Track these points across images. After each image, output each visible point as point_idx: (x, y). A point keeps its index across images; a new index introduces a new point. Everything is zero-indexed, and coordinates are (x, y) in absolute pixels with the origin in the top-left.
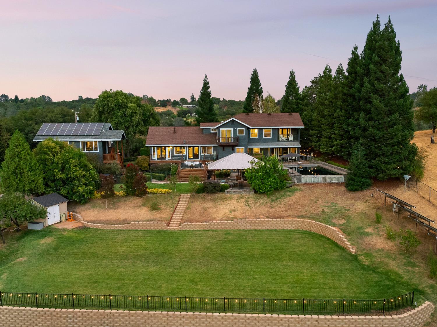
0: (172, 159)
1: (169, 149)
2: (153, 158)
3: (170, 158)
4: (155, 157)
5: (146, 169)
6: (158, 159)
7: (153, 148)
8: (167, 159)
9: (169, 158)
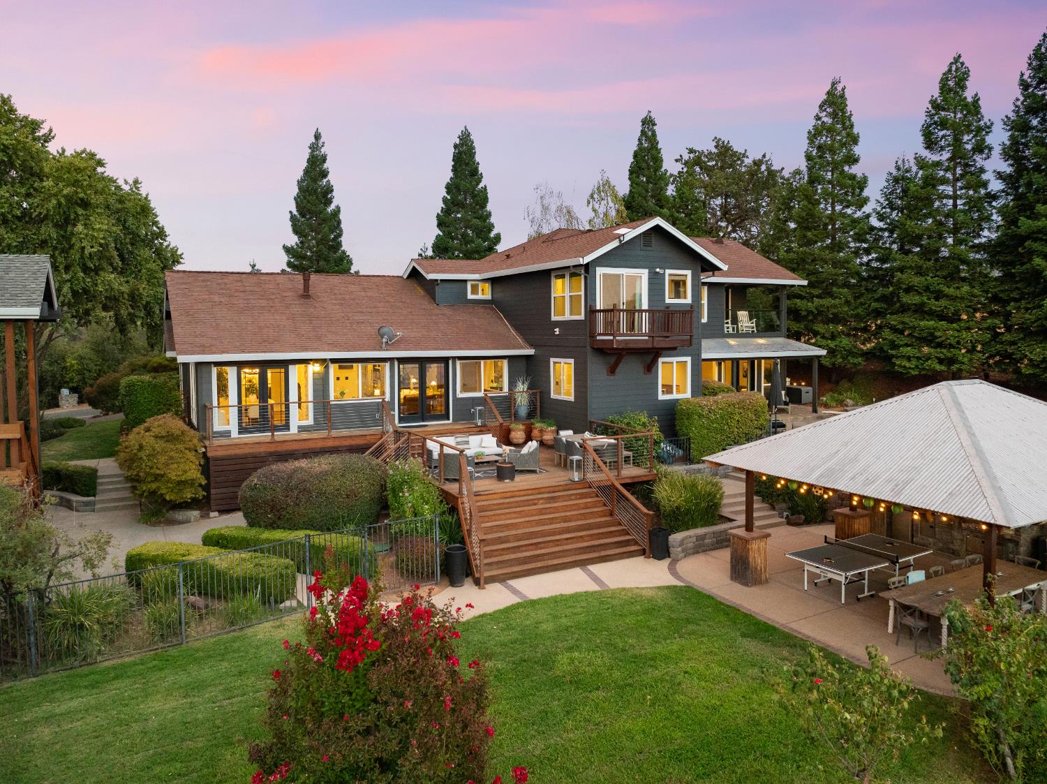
0: (317, 426)
1: (302, 378)
2: (217, 427)
3: (310, 421)
4: (225, 420)
5: (188, 495)
6: (242, 430)
7: (214, 370)
8: (294, 429)
9: (304, 423)
